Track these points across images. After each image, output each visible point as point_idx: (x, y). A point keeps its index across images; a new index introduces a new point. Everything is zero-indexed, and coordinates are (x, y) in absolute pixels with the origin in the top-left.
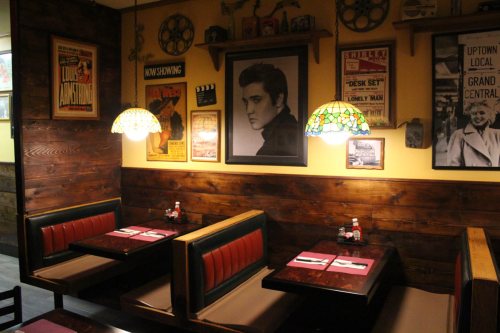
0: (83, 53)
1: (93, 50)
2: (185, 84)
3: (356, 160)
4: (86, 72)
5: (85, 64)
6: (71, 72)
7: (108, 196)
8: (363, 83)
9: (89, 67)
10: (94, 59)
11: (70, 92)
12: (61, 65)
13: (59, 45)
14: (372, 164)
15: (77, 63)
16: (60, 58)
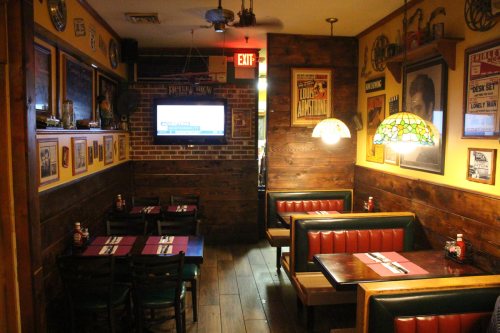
0: (318, 77)
1: (328, 74)
2: (385, 95)
3: (474, 173)
4: (321, 90)
5: (320, 85)
6: (308, 92)
7: (340, 186)
8: (482, 88)
9: (325, 86)
10: (329, 80)
11: (307, 107)
12: (299, 88)
13: (297, 74)
14: (485, 177)
15: (313, 85)
16: (299, 83)
